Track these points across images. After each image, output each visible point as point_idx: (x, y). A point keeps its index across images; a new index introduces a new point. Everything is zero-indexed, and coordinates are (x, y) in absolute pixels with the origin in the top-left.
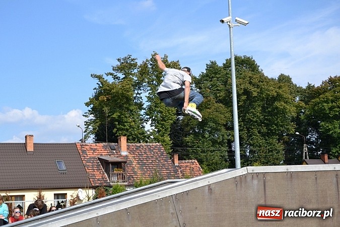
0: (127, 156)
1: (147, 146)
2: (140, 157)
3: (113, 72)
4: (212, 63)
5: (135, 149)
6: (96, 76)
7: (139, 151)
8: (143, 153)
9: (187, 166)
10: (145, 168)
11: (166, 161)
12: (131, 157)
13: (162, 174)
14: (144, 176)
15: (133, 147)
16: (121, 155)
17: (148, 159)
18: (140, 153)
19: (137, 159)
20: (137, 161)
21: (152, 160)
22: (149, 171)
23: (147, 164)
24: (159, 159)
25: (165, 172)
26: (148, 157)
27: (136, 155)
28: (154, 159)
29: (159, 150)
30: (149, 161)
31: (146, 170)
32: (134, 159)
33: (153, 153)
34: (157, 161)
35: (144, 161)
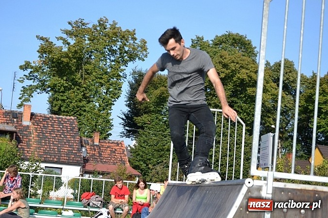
0: (28, 126)
1: (60, 118)
2: (44, 130)
3: (65, 36)
4: (198, 38)
5: (41, 120)
6: (42, 39)
7: (46, 123)
8: (50, 126)
9: (108, 147)
10: (44, 141)
11: (74, 137)
12: (32, 128)
13: (62, 150)
14: (38, 150)
15: (39, 118)
16: (21, 125)
17: (52, 133)
18: (46, 125)
19: (39, 131)
20: (37, 134)
21: (56, 134)
22: (47, 146)
23: (49, 138)
24: (65, 134)
25: (66, 149)
26: (53, 131)
27: (39, 127)
28: (60, 134)
29: (71, 125)
30: (52, 135)
31: (44, 144)
32: (35, 131)
33: (61, 127)
34: (63, 136)
35: (46, 135)
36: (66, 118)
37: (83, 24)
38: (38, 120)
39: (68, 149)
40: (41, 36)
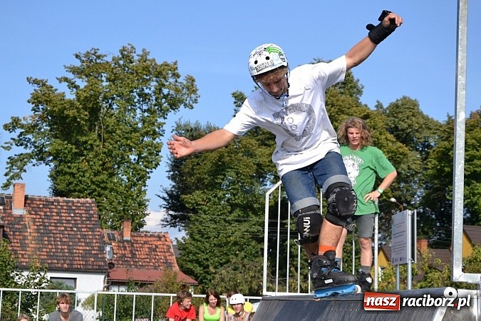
0: (21, 217)
1: (69, 202)
2: (46, 221)
3: (70, 76)
5: (41, 206)
6: (36, 82)
7: (48, 210)
8: (54, 214)
9: (146, 243)
10: (46, 238)
11: (92, 230)
12: (28, 219)
13: (74, 251)
14: (38, 253)
15: (38, 203)
16: (10, 215)
17: (59, 225)
18: (49, 214)
19: (38, 224)
20: (36, 227)
21: (65, 227)
22: (52, 245)
23: (54, 233)
24: (79, 226)
25: (81, 248)
26: (60, 221)
27: (39, 217)
28: (71, 225)
29: (87, 211)
30: (59, 228)
31: (47, 243)
32: (32, 223)
33: (72, 215)
34: (75, 229)
35: (50, 228)
36: (78, 202)
37: (99, 57)
38: (35, 206)
39: (84, 248)
40: (34, 78)
